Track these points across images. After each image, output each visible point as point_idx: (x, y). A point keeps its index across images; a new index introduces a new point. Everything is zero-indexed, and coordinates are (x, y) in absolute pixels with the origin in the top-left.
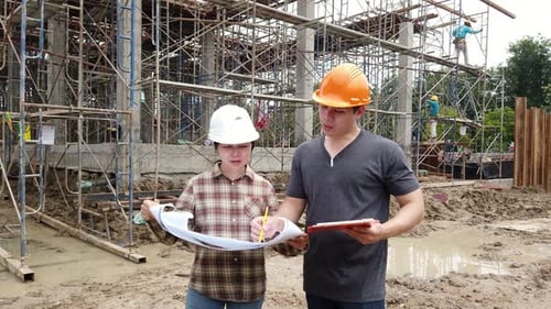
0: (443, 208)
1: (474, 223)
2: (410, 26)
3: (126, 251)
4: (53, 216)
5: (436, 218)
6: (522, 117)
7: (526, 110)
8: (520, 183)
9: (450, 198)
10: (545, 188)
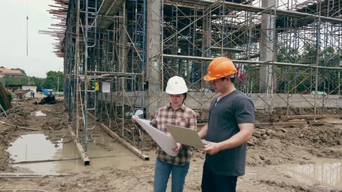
3: (140, 152)
4: (114, 131)
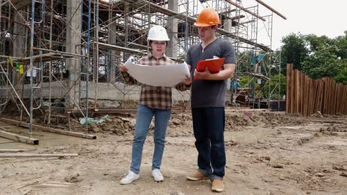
0: (250, 120)
1: (266, 127)
2: (230, 22)
5: (246, 125)
6: (290, 75)
7: (293, 71)
8: (289, 111)
9: (253, 115)
10: (303, 115)
